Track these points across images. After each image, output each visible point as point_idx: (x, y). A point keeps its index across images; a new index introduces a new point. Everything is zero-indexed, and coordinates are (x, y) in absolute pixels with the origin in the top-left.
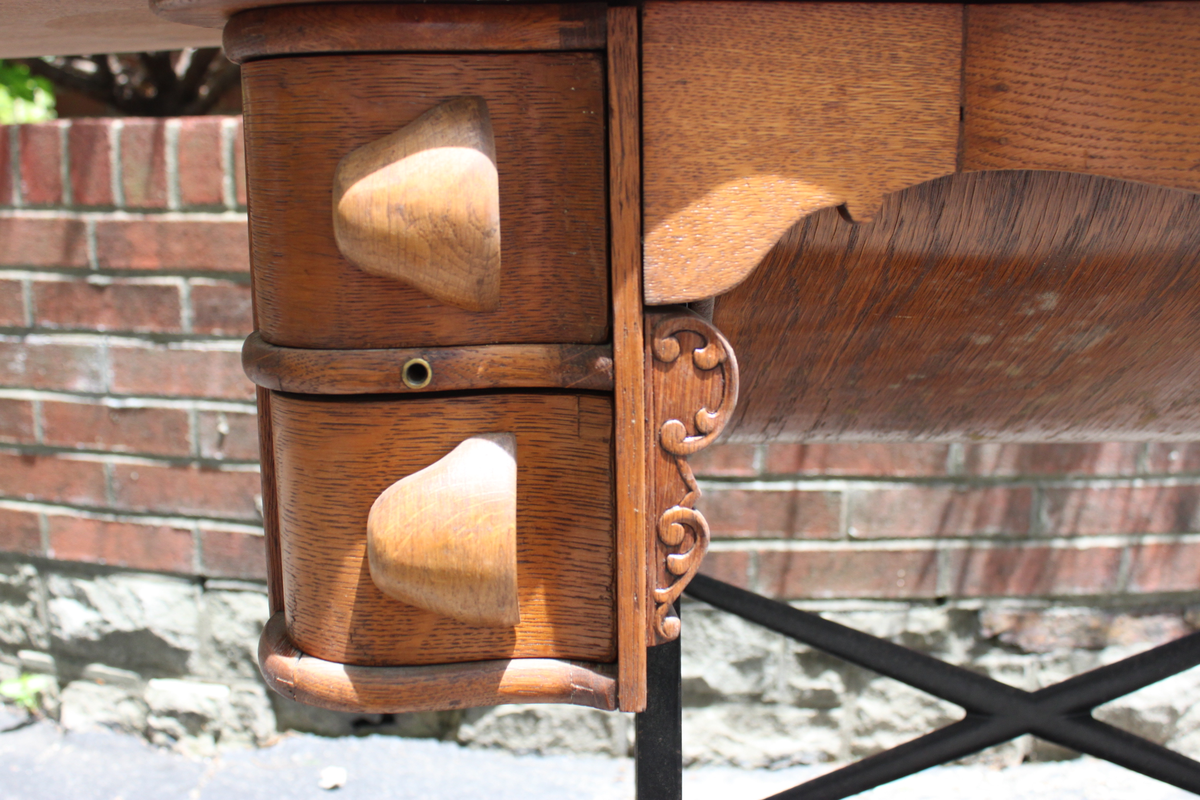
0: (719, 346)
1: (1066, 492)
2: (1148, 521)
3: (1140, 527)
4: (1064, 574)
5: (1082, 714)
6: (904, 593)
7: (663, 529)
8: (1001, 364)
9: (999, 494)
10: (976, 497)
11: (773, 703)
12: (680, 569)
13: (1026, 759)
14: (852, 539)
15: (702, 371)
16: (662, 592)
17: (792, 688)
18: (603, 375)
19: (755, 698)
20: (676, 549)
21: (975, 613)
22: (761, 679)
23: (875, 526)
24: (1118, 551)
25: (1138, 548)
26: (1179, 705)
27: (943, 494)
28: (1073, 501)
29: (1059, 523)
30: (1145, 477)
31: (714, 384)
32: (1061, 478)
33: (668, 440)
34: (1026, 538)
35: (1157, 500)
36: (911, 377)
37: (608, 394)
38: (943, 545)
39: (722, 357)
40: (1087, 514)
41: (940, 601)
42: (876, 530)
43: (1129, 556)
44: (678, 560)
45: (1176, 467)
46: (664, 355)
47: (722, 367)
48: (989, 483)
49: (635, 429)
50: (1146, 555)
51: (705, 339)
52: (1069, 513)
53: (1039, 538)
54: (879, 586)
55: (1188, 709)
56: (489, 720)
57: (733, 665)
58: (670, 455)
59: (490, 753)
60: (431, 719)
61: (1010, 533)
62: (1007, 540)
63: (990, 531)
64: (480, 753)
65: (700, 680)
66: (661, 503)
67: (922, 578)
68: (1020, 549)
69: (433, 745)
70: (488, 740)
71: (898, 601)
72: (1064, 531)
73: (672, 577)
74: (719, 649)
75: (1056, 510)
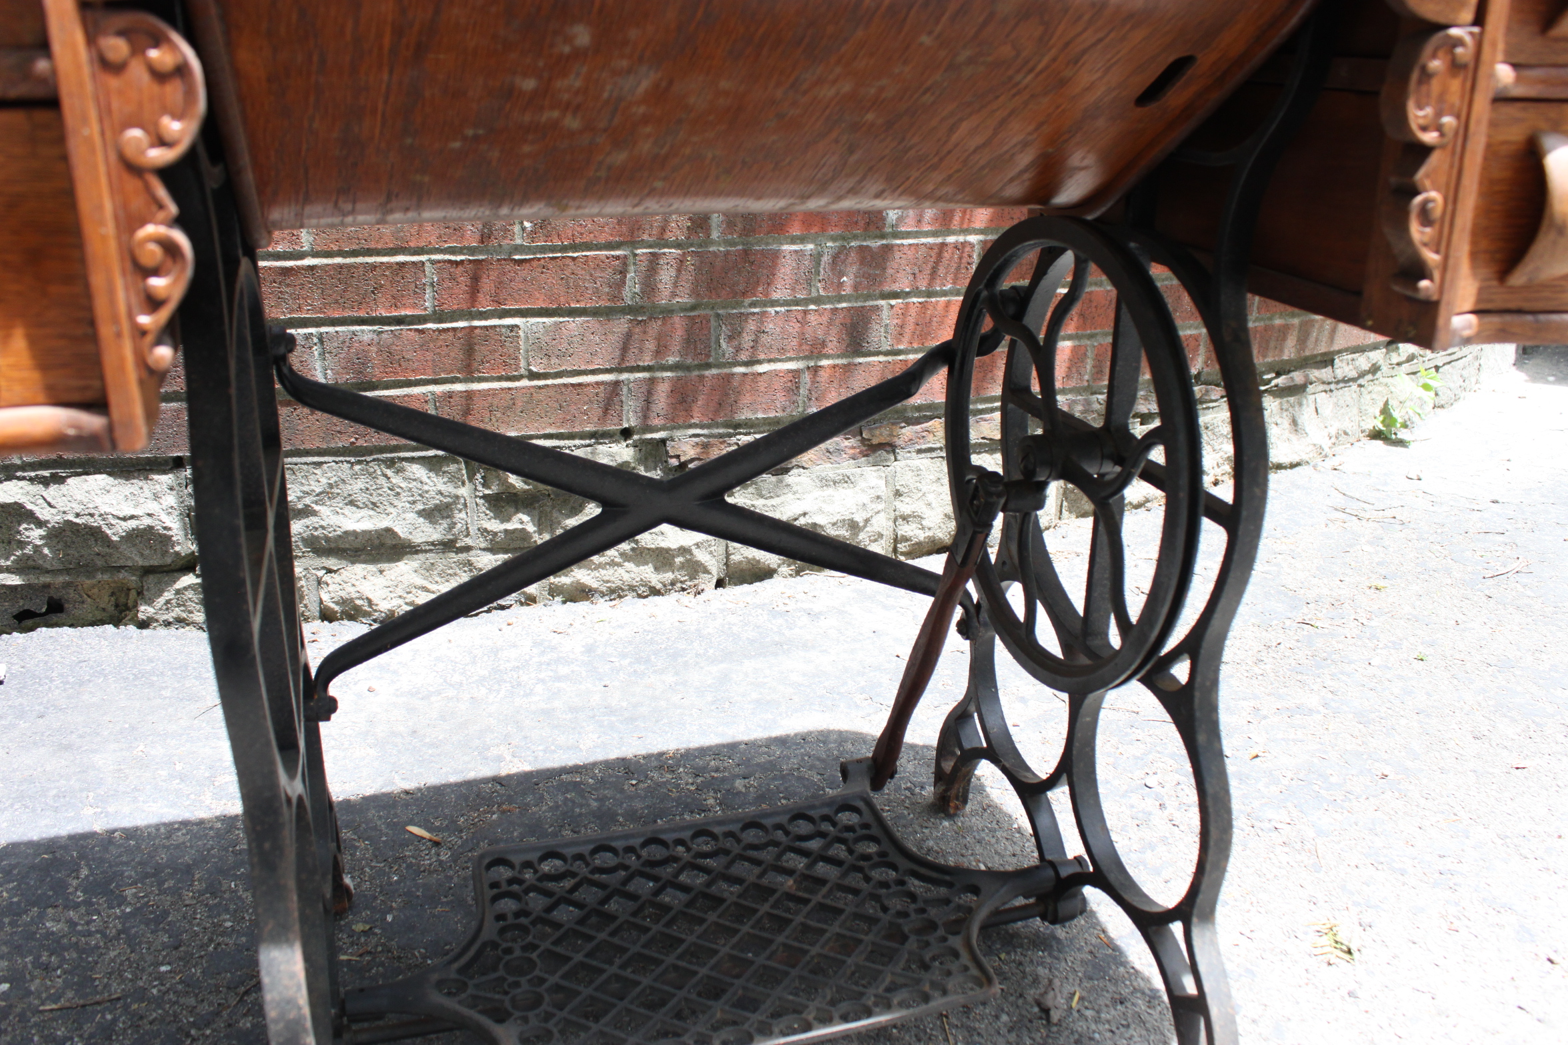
0: (174, 47)
1: (744, 317)
2: (823, 344)
3: (816, 350)
4: (746, 399)
5: (715, 499)
6: (589, 428)
7: (137, 252)
8: (556, 114)
9: (678, 322)
10: (655, 327)
11: (468, 549)
12: (162, 294)
13: (720, 584)
14: (533, 376)
15: (159, 76)
16: (144, 320)
17: (484, 532)
18: (43, 80)
19: (448, 546)
20: (156, 272)
21: (663, 441)
22: (452, 526)
23: (554, 360)
24: (796, 373)
25: (816, 370)
26: (859, 518)
27: (621, 325)
28: (751, 326)
29: (738, 349)
30: (818, 300)
31: (174, 91)
32: (739, 304)
33: (130, 152)
34: (708, 366)
35: (831, 323)
36: (470, 132)
37: (51, 103)
38: (624, 376)
39: (179, 60)
40: (764, 339)
41: (626, 433)
42: (556, 365)
43: (806, 378)
44: (157, 283)
45: (847, 290)
46: (112, 56)
47: (182, 70)
48: (668, 312)
49: (89, 140)
50: (824, 376)
51: (158, 40)
52: (747, 339)
53: (719, 366)
54: (564, 422)
55: (867, 521)
56: (168, 595)
57: (420, 513)
58: (133, 168)
59: (172, 630)
60: (106, 601)
61: (689, 361)
62: (688, 368)
63: (671, 360)
64: (162, 631)
65: (388, 530)
66: (130, 222)
67: (606, 411)
68: (702, 377)
69: (110, 628)
70: (169, 617)
71: (582, 436)
72: (743, 357)
73: (153, 303)
74: (405, 497)
75: (734, 335)
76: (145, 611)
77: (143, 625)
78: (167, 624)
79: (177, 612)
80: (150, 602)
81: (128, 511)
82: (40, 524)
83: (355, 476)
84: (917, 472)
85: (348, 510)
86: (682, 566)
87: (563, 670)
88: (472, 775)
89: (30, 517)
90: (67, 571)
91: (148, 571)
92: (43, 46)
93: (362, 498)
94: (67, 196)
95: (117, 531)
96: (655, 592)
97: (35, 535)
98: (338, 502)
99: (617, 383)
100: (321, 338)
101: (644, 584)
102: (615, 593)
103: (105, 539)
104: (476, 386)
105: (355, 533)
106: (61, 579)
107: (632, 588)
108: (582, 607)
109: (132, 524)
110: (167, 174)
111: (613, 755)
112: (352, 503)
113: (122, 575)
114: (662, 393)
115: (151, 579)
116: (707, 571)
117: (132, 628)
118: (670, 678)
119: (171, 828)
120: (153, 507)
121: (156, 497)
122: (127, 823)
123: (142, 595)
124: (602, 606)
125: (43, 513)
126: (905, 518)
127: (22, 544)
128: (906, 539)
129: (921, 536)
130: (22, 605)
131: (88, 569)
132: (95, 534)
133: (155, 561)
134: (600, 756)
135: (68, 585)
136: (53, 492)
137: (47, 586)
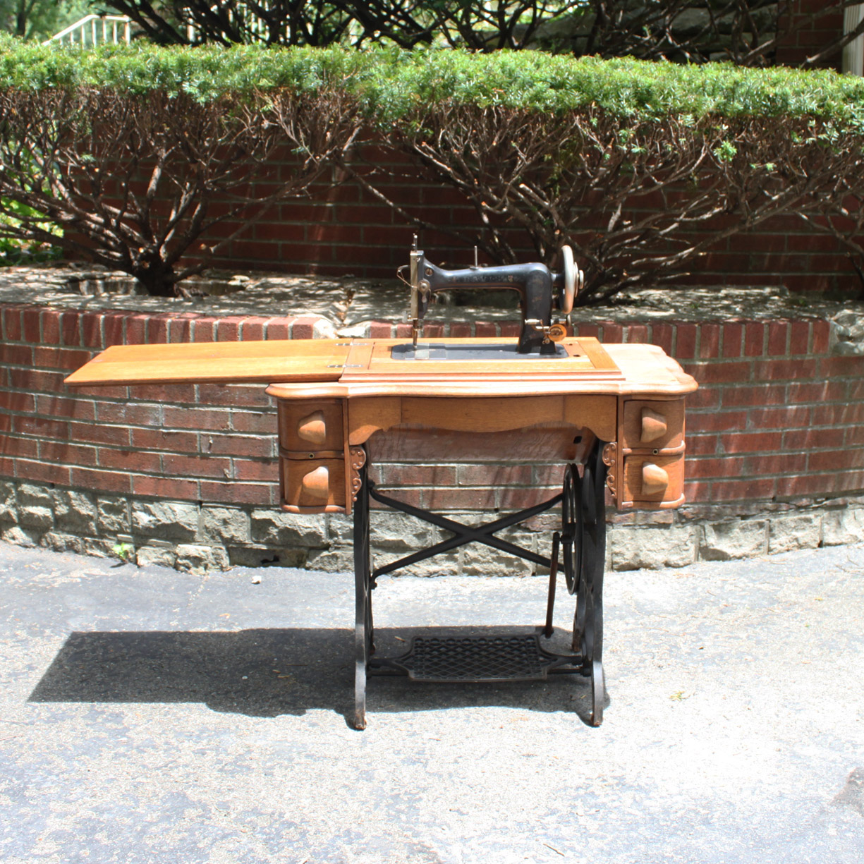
1: (544, 467)
5: (490, 535)
6: (481, 507)
7: (353, 482)
9: (518, 468)
10: (508, 470)
13: (534, 574)
14: (460, 486)
15: (360, 456)
16: (353, 493)
18: (343, 456)
20: (356, 485)
27: (494, 469)
28: (548, 470)
29: (542, 479)
31: (362, 459)
33: (354, 467)
34: (529, 485)
37: (343, 459)
38: (495, 488)
40: (553, 476)
41: (496, 510)
42: (469, 482)
44: (356, 487)
47: (363, 455)
48: (514, 464)
49: (348, 465)
51: (360, 451)
52: (546, 475)
53: (534, 486)
54: (471, 504)
56: (318, 558)
57: (415, 535)
58: (354, 470)
59: (318, 572)
60: (295, 559)
61: (522, 483)
62: (521, 486)
63: (514, 482)
64: (314, 572)
65: (402, 541)
66: (353, 478)
67: (488, 501)
68: (527, 490)
69: (295, 569)
70: (317, 567)
71: (479, 510)
72: (545, 483)
73: (355, 490)
74: (409, 529)
75: (541, 474)
76: (309, 564)
77: (307, 569)
78: (316, 569)
79: (320, 565)
80: (311, 561)
81: (308, 525)
82: (276, 527)
83: (391, 519)
84: (622, 534)
85: (387, 532)
86: (517, 566)
87: (460, 598)
88: (419, 625)
89: (273, 524)
90: (283, 546)
91: (311, 548)
92: (343, 451)
93: (393, 527)
94: (344, 473)
95: (302, 532)
96: (505, 575)
97: (274, 531)
98: (384, 529)
99: (492, 491)
100: (383, 467)
101: (501, 571)
102: (489, 574)
103: (298, 534)
104: (436, 488)
105: (389, 541)
106: (282, 548)
107: (496, 573)
108: (475, 578)
109: (308, 530)
110: (359, 470)
111: (469, 624)
112: (389, 529)
113: (302, 549)
114: (510, 495)
115: (312, 552)
116: (527, 569)
117: (303, 570)
118: (498, 604)
119: (320, 630)
120: (316, 524)
121: (318, 521)
122: (306, 627)
123: (309, 558)
124: (483, 579)
125: (278, 523)
126: (617, 554)
127: (269, 534)
128: (616, 563)
129: (624, 562)
130: (265, 557)
131: (290, 546)
132: (295, 533)
133: (315, 545)
134: (464, 625)
135: (282, 551)
136: (282, 516)
137: (274, 551)
